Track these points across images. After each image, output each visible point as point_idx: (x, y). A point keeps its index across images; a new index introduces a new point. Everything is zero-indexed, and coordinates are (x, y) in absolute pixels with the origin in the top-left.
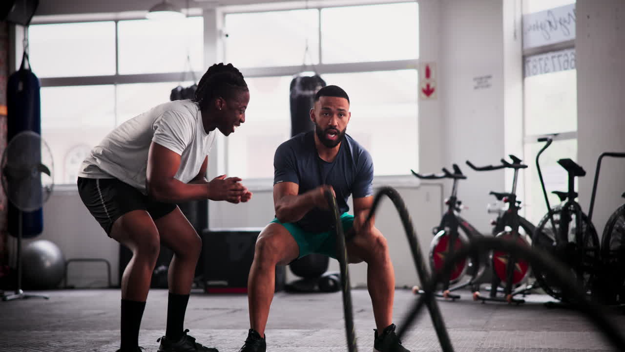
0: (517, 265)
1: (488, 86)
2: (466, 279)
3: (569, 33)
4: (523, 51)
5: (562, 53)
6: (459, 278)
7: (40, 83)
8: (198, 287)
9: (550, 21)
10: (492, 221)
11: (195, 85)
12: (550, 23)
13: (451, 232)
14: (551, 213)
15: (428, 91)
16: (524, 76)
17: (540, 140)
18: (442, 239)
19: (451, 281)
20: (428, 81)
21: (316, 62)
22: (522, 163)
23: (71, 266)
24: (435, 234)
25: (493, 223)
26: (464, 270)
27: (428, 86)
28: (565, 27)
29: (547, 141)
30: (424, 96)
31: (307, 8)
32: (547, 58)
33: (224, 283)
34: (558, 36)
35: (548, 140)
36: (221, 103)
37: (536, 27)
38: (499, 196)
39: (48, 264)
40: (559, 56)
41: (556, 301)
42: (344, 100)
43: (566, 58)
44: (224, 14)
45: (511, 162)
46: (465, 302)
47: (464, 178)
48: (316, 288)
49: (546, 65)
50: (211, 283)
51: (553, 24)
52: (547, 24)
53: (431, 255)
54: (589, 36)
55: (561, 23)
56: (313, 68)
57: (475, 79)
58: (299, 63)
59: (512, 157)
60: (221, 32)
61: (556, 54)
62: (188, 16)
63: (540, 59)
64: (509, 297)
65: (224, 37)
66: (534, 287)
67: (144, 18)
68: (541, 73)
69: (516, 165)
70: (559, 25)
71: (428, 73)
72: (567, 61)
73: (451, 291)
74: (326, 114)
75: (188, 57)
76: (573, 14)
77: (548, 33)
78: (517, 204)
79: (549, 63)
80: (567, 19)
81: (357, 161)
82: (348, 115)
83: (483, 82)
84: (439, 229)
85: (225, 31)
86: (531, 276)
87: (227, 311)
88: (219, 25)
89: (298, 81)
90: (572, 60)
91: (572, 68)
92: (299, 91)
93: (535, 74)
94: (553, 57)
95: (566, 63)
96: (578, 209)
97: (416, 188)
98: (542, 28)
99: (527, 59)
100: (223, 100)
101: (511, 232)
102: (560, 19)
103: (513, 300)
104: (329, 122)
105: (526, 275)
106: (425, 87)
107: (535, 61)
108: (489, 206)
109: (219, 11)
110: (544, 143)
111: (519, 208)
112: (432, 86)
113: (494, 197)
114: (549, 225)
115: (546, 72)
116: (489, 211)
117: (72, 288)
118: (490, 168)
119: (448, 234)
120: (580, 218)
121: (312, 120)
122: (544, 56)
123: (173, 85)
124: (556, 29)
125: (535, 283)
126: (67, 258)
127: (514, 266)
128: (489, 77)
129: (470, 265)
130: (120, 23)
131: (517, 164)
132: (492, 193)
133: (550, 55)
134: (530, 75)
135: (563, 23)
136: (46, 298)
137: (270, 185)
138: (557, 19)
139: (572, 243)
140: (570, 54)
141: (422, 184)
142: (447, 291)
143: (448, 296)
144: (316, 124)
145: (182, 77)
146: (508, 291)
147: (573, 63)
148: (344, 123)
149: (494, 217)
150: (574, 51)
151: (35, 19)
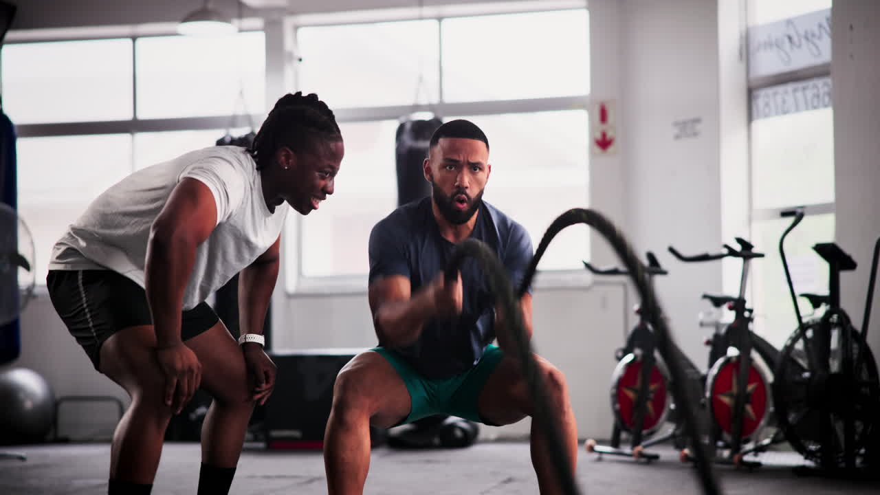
0: (749, 408)
1: (695, 134)
2: (668, 429)
3: (820, 54)
4: (748, 80)
5: (810, 83)
6: (656, 427)
7: (16, 131)
8: (256, 439)
9: (791, 35)
10: (705, 339)
11: (252, 133)
12: (790, 38)
13: (644, 356)
14: (803, 327)
15: (604, 143)
16: (750, 118)
17: (785, 214)
18: (629, 366)
19: (645, 432)
20: (604, 127)
21: (435, 100)
22: (755, 250)
23: (64, 407)
24: (619, 359)
25: (708, 343)
26: (664, 415)
27: (604, 135)
28: (814, 44)
29: (795, 215)
30: (598, 150)
31: (421, 18)
32: (786, 92)
33: (296, 434)
34: (803, 59)
35: (797, 214)
36: (288, 157)
37: (769, 45)
38: (718, 302)
39: (28, 405)
40: (804, 89)
41: (808, 463)
42: (480, 144)
43: (815, 91)
44: (296, 28)
45: (738, 247)
46: (668, 465)
47: (664, 273)
48: (437, 441)
49: (784, 102)
50: (275, 434)
51: (795, 39)
52: (787, 40)
53: (614, 391)
54: (851, 56)
55: (807, 38)
56: (430, 108)
57: (676, 124)
58: (408, 101)
59: (740, 241)
60: (290, 56)
61: (800, 85)
62: (241, 31)
63: (775, 94)
64: (736, 457)
65: (296, 63)
66: (775, 441)
67: (175, 34)
68: (777, 114)
69: (745, 253)
70: (804, 41)
71: (604, 116)
72: (818, 96)
73: (645, 447)
74: (451, 168)
75: (241, 93)
76: (825, 24)
77: (787, 54)
78: (747, 314)
79: (790, 99)
80: (817, 32)
81: (505, 241)
82: (486, 169)
83: (687, 128)
84: (626, 352)
85: (298, 54)
86: (769, 424)
87: (298, 480)
88: (288, 44)
89: (408, 126)
90: (824, 94)
91: (826, 106)
92: (409, 142)
93: (766, 116)
94: (795, 90)
95: (816, 100)
96: (844, 321)
97: (586, 289)
98: (778, 46)
99: (755, 93)
100: (291, 153)
101: (738, 357)
102: (806, 32)
103: (742, 463)
104: (456, 181)
105: (763, 423)
106: (598, 136)
107: (767, 96)
108: (701, 316)
109: (289, 22)
110: (791, 220)
111: (750, 319)
112: (610, 134)
113: (708, 303)
114: (800, 345)
115: (785, 112)
116: (702, 324)
117: (65, 441)
118: (705, 258)
119: (639, 359)
120: (849, 334)
121: (427, 177)
122: (780, 89)
123: (219, 134)
124: (800, 46)
125: (776, 435)
126: (58, 396)
127: (743, 409)
128: (697, 121)
129: (672, 406)
130: (139, 41)
131: (746, 251)
132: (705, 297)
133: (790, 87)
134: (758, 117)
135: (810, 37)
136: (22, 459)
137: (364, 284)
138: (802, 33)
139: (835, 375)
140: (822, 86)
141: (596, 283)
142: (639, 448)
143: (641, 455)
144: (434, 185)
145: (233, 122)
146: (736, 448)
147: (827, 99)
148: (480, 184)
149: (709, 333)
150: (829, 80)
151: (10, 35)
